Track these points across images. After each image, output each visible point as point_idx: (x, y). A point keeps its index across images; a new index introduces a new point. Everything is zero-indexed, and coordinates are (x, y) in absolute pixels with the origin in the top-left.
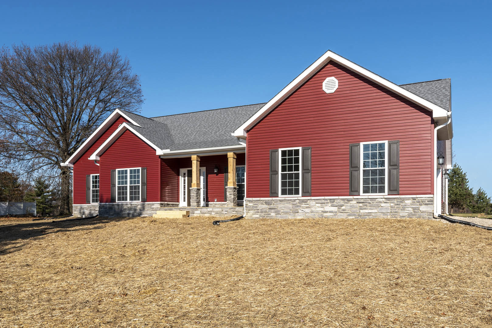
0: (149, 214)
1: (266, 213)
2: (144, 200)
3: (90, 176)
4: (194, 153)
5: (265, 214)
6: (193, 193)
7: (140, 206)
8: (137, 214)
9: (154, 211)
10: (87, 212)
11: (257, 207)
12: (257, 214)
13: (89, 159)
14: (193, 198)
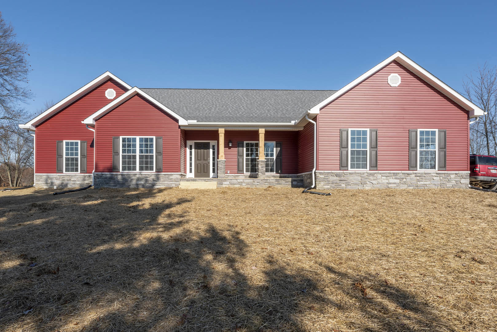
0: (167, 184)
1: (337, 184)
2: (159, 170)
3: (63, 142)
4: (222, 126)
5: (335, 185)
6: (221, 165)
7: (155, 177)
8: (151, 184)
9: (173, 181)
10: (57, 182)
11: (328, 179)
12: (327, 185)
13: (82, 122)
14: (221, 170)
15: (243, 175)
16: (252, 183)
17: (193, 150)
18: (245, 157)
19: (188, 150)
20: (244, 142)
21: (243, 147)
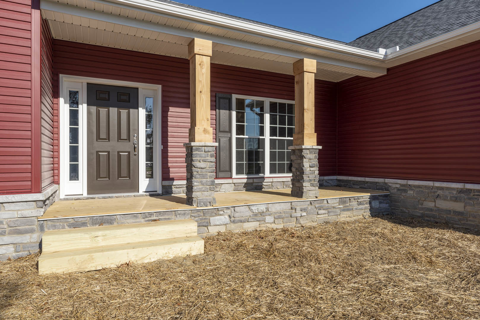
14: (204, 176)
15: (230, 181)
16: (287, 213)
17: (83, 109)
18: (234, 136)
19: (64, 108)
20: (233, 95)
21: (230, 109)
